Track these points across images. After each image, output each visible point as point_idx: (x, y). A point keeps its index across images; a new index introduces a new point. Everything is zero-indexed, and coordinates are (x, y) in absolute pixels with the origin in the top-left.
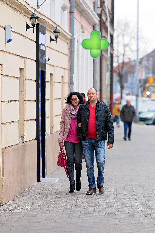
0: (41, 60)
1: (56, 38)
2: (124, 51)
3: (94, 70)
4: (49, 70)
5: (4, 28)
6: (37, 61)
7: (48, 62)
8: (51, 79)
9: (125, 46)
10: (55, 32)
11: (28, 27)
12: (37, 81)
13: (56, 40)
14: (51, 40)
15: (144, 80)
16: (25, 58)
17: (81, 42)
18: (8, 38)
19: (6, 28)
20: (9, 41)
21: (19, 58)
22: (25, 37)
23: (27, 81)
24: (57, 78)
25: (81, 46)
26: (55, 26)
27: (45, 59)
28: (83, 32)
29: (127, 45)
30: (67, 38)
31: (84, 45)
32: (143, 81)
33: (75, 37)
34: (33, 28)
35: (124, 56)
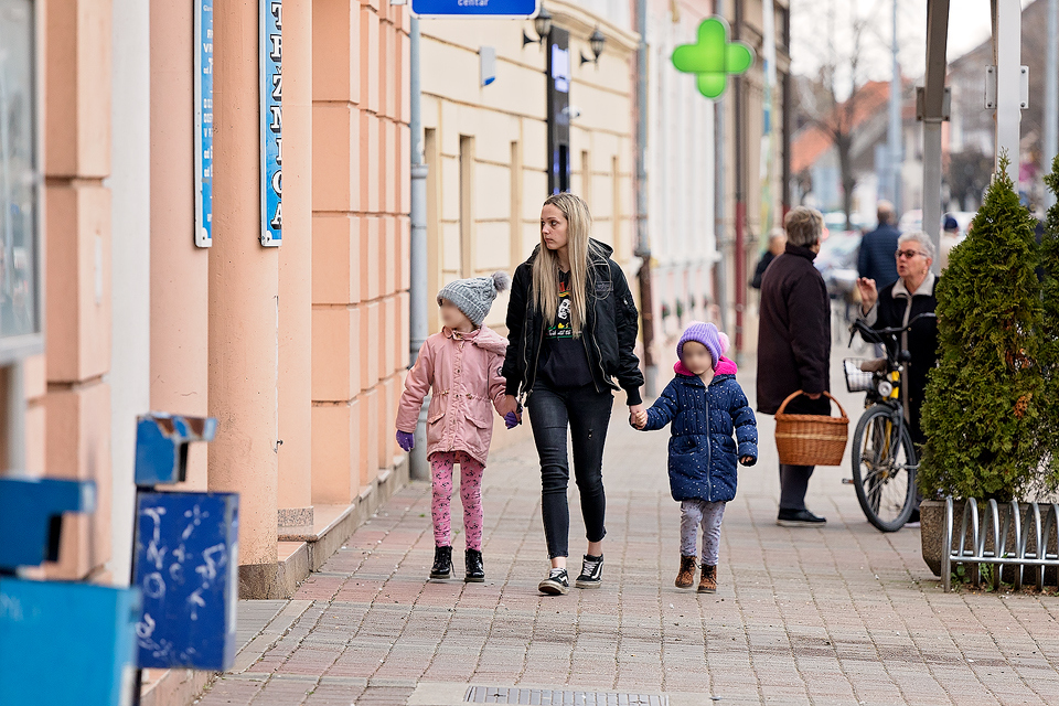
0: (559, 119)
1: (597, 54)
2: (857, 46)
3: (717, 133)
4: (576, 144)
5: (478, 53)
6: (550, 121)
7: (575, 121)
8: (585, 166)
9: (859, 26)
10: (593, 40)
11: (527, 40)
12: (549, 171)
13: (596, 61)
14: (584, 60)
15: (953, 156)
16: (519, 116)
17: (669, 51)
18: (488, 77)
19: (482, 53)
20: (489, 82)
21: (507, 117)
22: (520, 65)
23: (527, 172)
24: (600, 162)
25: (669, 66)
26: (592, 22)
27: (568, 115)
28: (676, 20)
29: (865, 23)
30: (625, 49)
31: (680, 62)
32: (949, 160)
33: (651, 38)
34: (540, 42)
35: (854, 65)
